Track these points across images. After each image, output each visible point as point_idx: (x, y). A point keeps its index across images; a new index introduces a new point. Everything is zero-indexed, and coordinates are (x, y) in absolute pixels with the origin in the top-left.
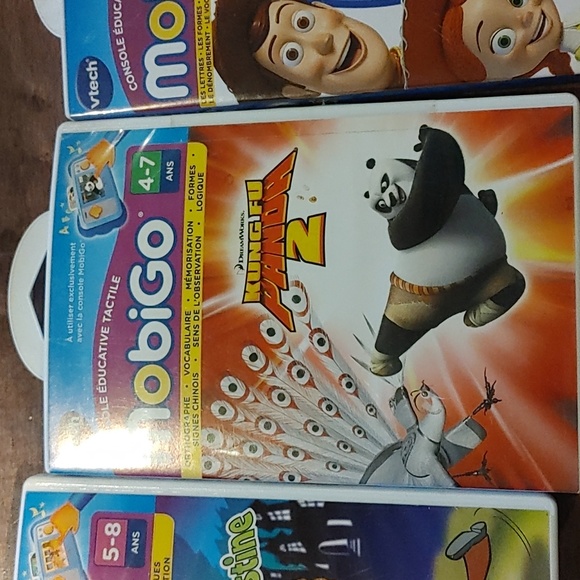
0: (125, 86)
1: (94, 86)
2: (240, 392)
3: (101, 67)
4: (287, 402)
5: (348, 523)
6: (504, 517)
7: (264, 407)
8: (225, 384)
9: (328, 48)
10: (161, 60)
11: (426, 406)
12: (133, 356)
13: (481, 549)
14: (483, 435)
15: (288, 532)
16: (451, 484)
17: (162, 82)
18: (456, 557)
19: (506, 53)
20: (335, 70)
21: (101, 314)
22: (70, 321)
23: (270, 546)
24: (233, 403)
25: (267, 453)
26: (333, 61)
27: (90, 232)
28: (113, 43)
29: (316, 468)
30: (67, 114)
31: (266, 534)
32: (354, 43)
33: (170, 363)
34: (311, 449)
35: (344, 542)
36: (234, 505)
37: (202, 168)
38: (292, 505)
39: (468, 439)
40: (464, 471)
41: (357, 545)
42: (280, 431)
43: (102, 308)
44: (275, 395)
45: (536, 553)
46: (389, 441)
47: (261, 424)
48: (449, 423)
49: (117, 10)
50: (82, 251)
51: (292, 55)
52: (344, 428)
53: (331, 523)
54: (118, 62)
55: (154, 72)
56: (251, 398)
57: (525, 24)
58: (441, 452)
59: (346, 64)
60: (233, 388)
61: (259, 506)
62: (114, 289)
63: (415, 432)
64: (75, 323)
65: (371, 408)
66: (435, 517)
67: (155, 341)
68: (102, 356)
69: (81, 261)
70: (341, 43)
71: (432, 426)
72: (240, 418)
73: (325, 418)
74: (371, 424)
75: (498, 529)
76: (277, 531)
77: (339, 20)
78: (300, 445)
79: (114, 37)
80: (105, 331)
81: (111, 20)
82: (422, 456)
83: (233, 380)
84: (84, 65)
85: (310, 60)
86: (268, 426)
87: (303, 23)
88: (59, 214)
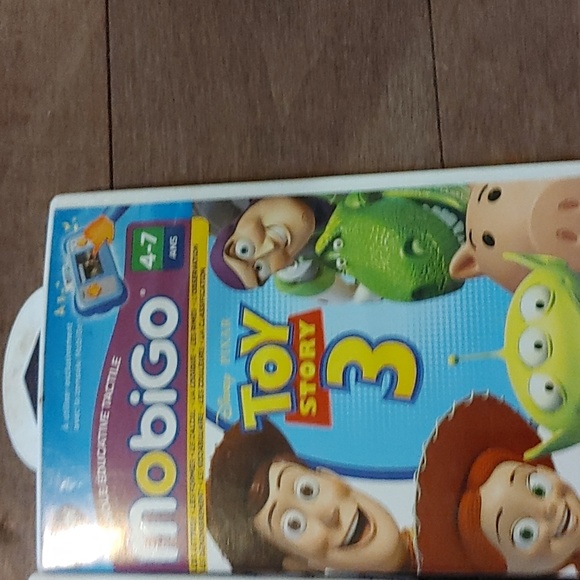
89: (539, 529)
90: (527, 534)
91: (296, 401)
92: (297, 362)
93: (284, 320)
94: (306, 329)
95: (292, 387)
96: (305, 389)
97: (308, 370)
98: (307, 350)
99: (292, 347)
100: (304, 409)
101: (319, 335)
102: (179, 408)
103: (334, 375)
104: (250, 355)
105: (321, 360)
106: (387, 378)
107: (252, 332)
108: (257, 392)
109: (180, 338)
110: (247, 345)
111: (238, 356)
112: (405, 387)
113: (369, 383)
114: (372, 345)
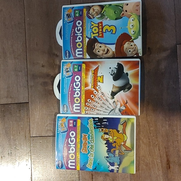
0: (73, 55)
1: (68, 54)
2: (90, 102)
3: (69, 52)
4: (98, 103)
5: (106, 120)
6: (128, 119)
7: (94, 103)
8: (88, 100)
9: (104, 51)
10: (78, 51)
11: (118, 104)
12: (74, 96)
13: (125, 124)
14: (126, 108)
15: (98, 122)
16: (121, 114)
17: (78, 54)
18: (122, 125)
19: (130, 53)
20: (105, 54)
21: (69, 90)
22: (64, 91)
23: (95, 124)
24: (89, 103)
25: (94, 110)
26: (105, 52)
27: (67, 77)
28: (71, 48)
29: (102, 112)
30: (63, 59)
31: (94, 122)
32: (108, 50)
33: (80, 97)
34: (101, 110)
35: (106, 123)
36: (90, 118)
37: (85, 68)
38: (98, 118)
39: (124, 108)
40: (123, 113)
41: (108, 123)
42: (96, 107)
43: (69, 89)
44: (96, 102)
45: (133, 124)
46: (112, 109)
47: (94, 106)
48: (121, 106)
49: (71, 43)
50: (66, 80)
51: (99, 51)
52: (106, 107)
53: (104, 120)
54: (72, 51)
55: (77, 53)
56: (92, 102)
57: (133, 49)
58: (120, 110)
59: (107, 53)
60: (89, 101)
61: (93, 118)
62: (71, 86)
63: (116, 107)
64: (65, 91)
65: (110, 104)
66: (119, 119)
67: (78, 94)
68: (69, 96)
69: (66, 81)
70: (106, 50)
71: (119, 106)
72: (91, 105)
73: (103, 105)
74: (110, 106)
75: (128, 121)
76: (96, 122)
77: (106, 47)
78: (100, 109)
79: (71, 47)
80: (70, 92)
81: (71, 45)
82: (117, 111)
83: (89, 100)
84: (66, 51)
85: (101, 52)
86: (95, 106)
87: (100, 47)
88: (62, 74)
89: (132, 50)
90: (130, 51)
91: (99, 34)
92: (99, 29)
93: (97, 23)
94: (100, 24)
95: (98, 33)
96: (100, 33)
97: (100, 30)
98: (100, 27)
99: (98, 27)
100: (100, 36)
101: (102, 25)
102: (82, 36)
103: (104, 31)
104: (92, 28)
105: (102, 29)
106: (112, 31)
107: (93, 25)
108: (94, 33)
109: (82, 26)
110: (92, 27)
111: (91, 29)
112: (114, 32)
113: (109, 32)
114: (110, 26)
